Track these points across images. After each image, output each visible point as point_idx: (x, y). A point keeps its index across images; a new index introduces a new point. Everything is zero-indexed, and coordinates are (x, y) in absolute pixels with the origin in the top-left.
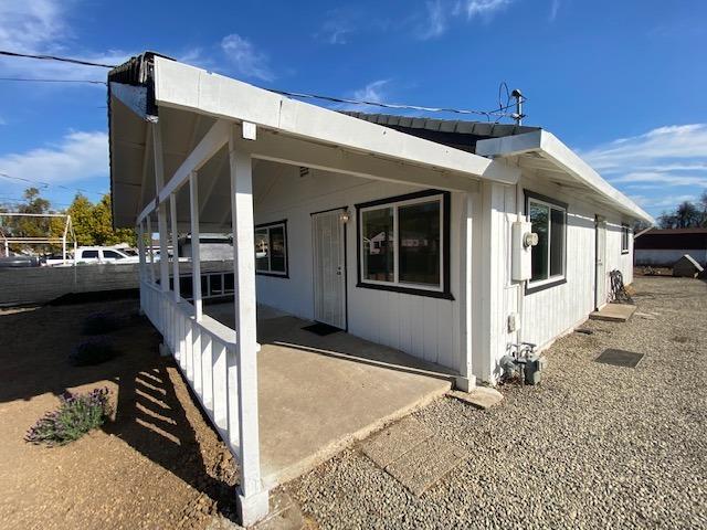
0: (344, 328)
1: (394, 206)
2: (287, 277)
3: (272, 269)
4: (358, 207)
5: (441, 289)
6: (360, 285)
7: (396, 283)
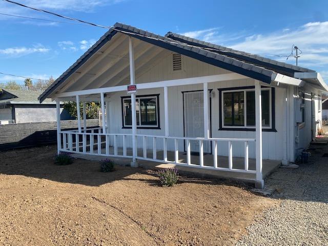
0: (210, 152)
1: (245, 91)
2: (159, 128)
3: (142, 124)
4: (220, 90)
5: (271, 127)
6: (221, 129)
7: (245, 127)
